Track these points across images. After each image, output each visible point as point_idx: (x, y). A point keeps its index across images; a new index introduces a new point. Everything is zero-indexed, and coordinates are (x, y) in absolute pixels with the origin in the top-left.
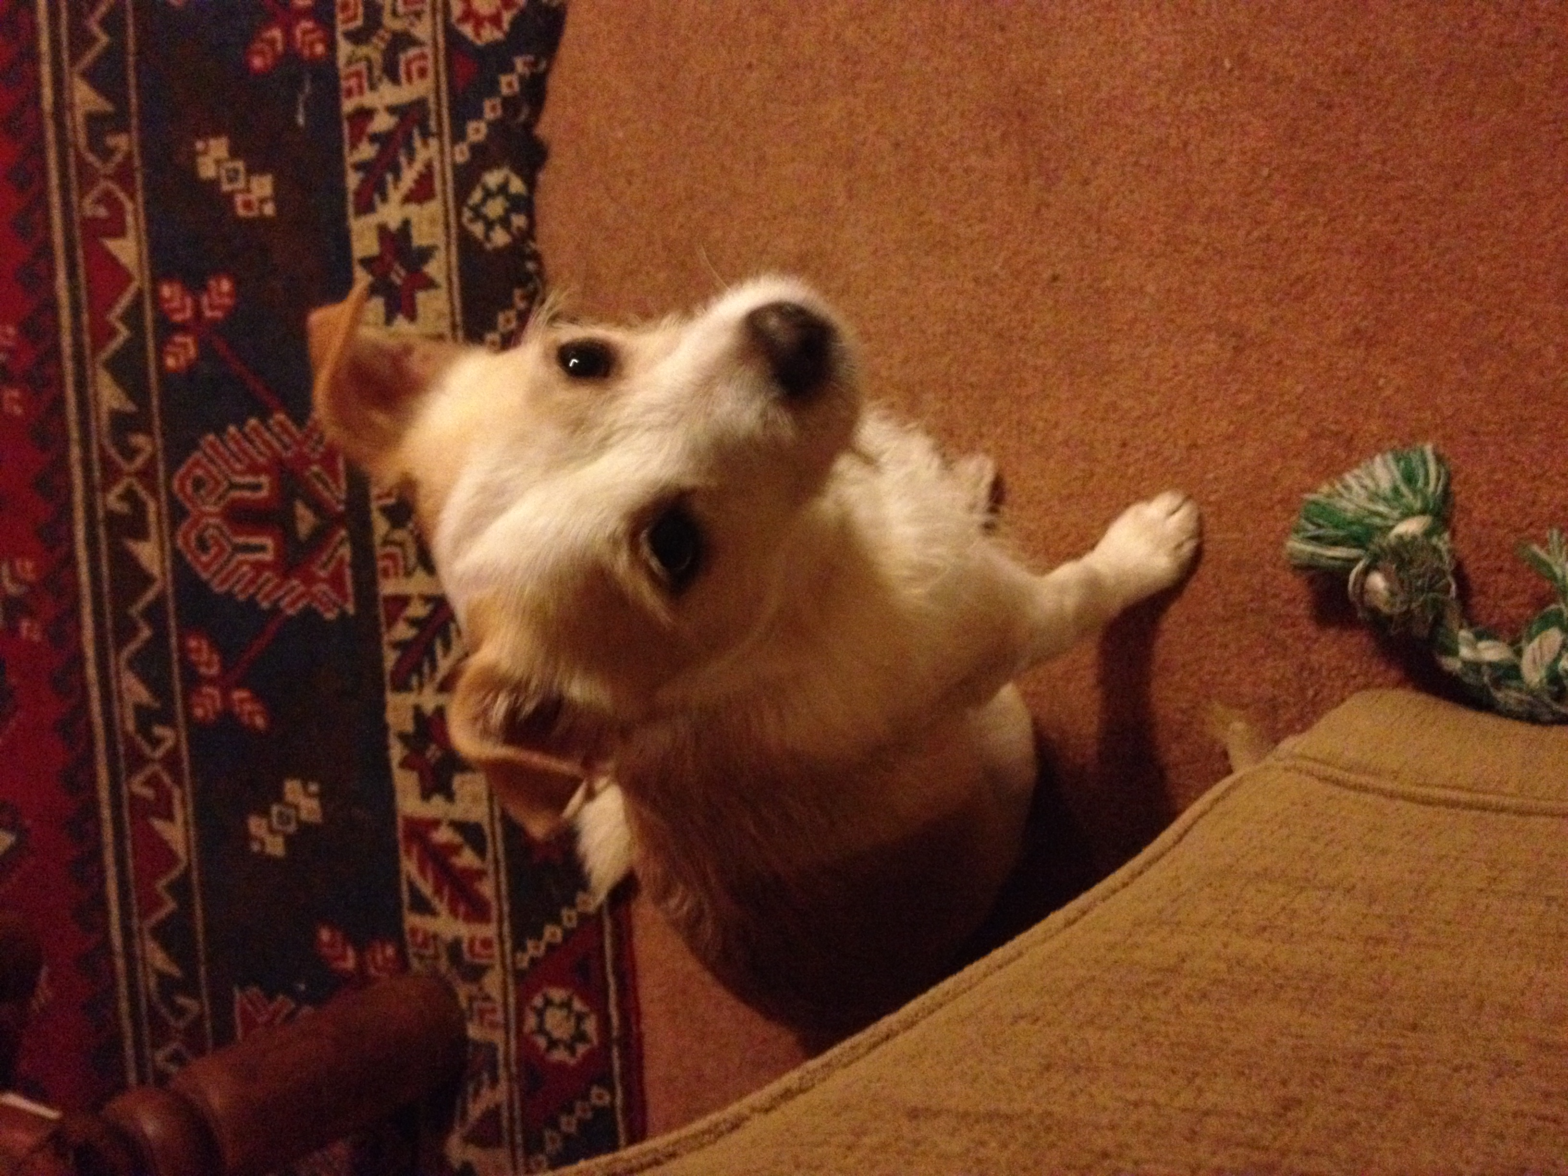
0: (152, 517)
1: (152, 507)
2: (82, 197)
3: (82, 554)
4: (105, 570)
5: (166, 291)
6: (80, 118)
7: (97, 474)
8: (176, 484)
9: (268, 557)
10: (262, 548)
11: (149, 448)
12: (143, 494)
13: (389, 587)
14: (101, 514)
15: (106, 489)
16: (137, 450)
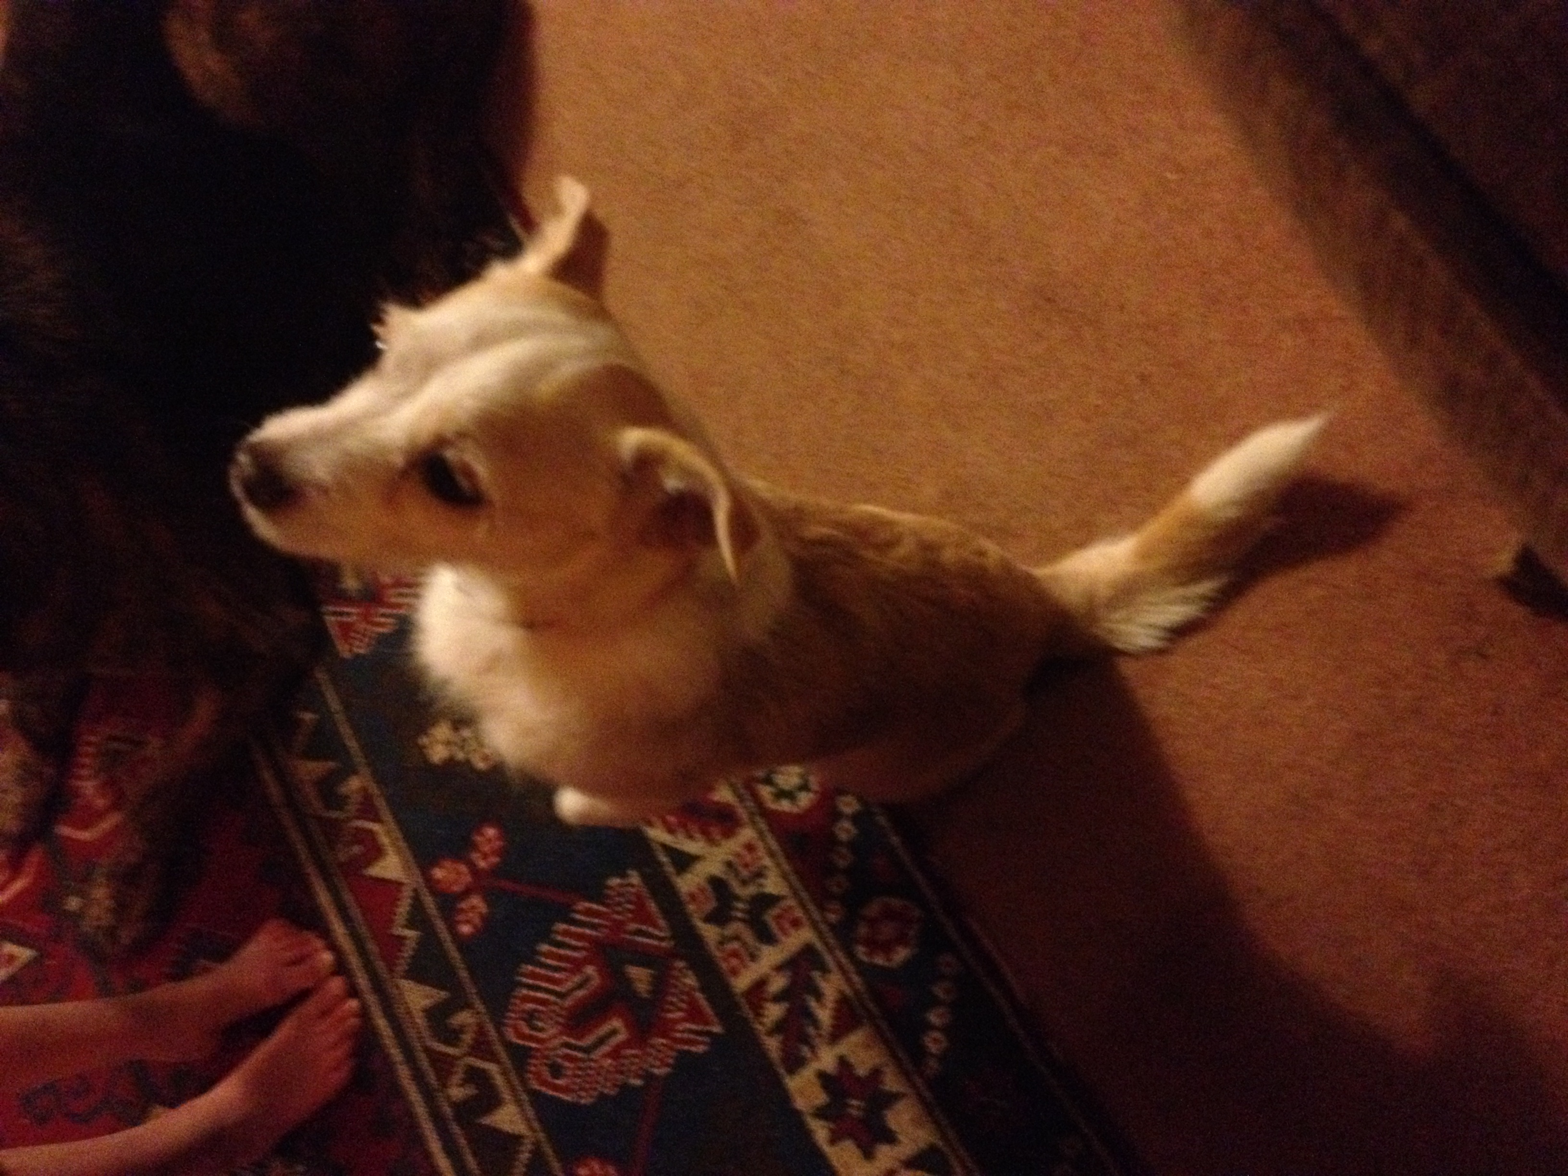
0: (499, 1081)
1: (495, 1069)
2: (333, 851)
5: (438, 873)
6: (311, 791)
7: (432, 1078)
8: (509, 1032)
9: (621, 1037)
10: (614, 1032)
11: (474, 1020)
12: (482, 1065)
13: (742, 983)
14: (448, 1110)
16: (462, 1029)
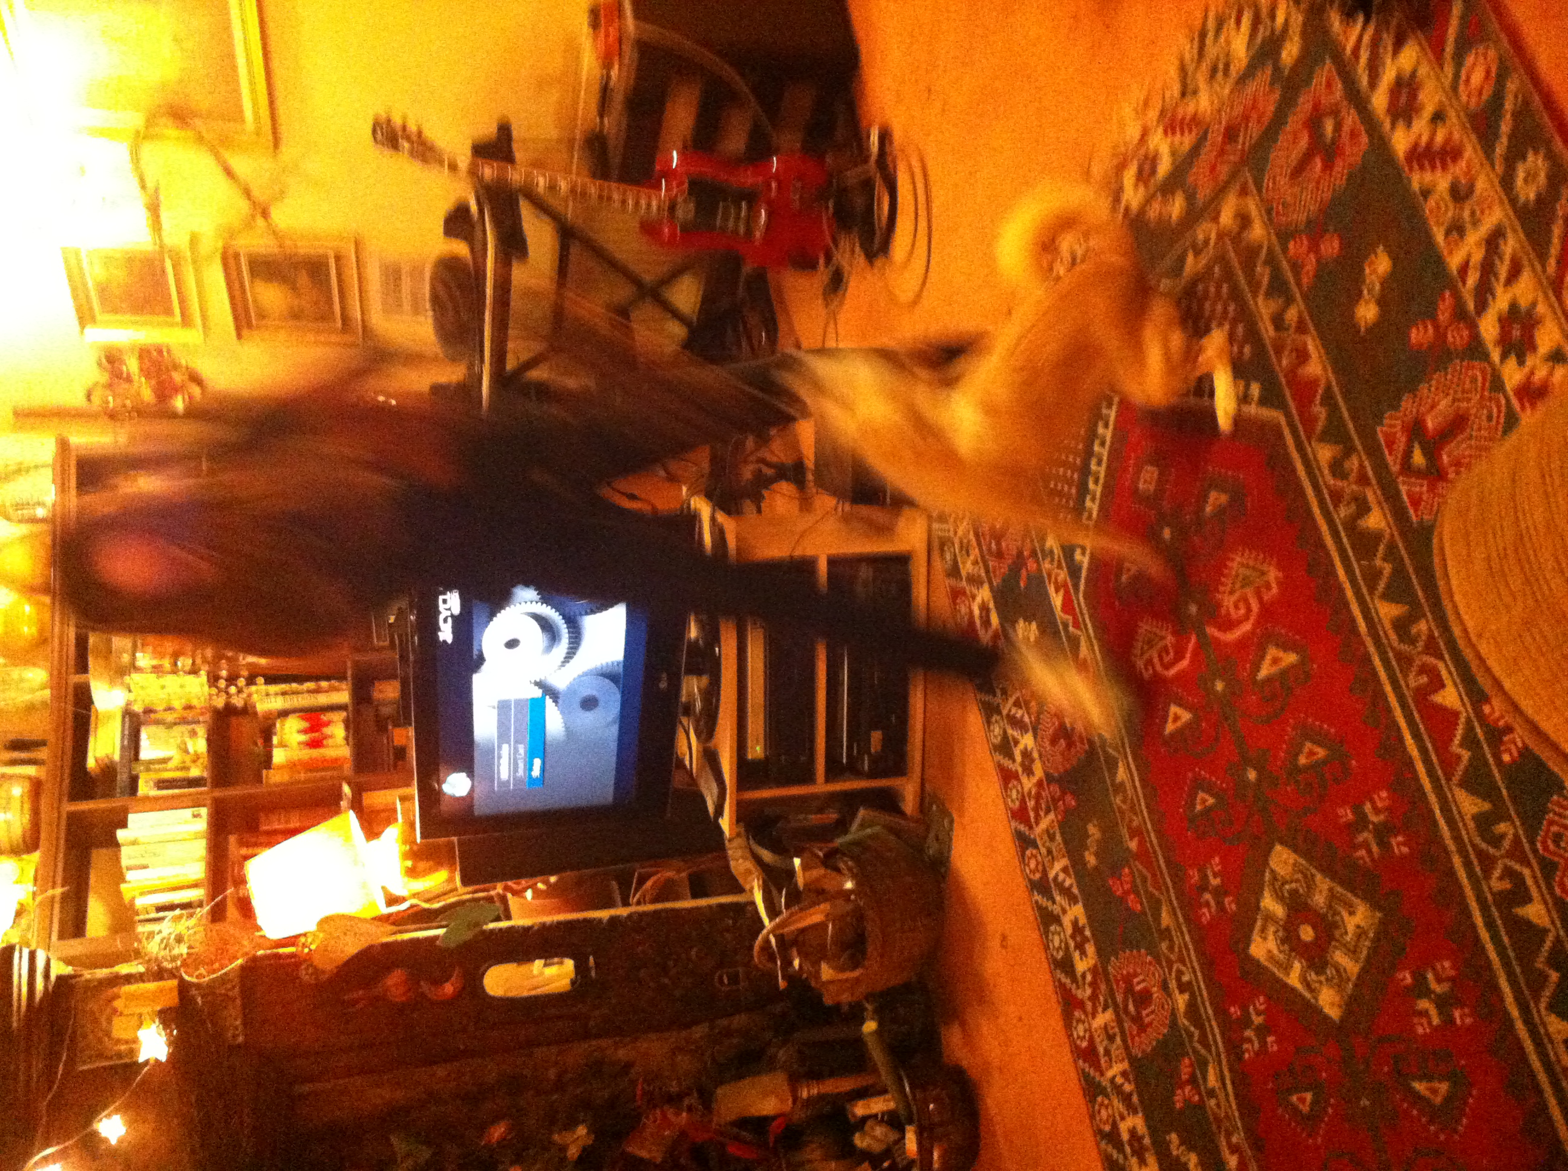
0: (1529, 882)
1: (1526, 872)
2: (1406, 676)
3: (1484, 935)
4: (1506, 939)
6: (1388, 626)
7: (1478, 869)
8: (1539, 845)
11: (1512, 831)
12: (1517, 867)
14: (1489, 897)
15: (1487, 876)
16: (1503, 836)
